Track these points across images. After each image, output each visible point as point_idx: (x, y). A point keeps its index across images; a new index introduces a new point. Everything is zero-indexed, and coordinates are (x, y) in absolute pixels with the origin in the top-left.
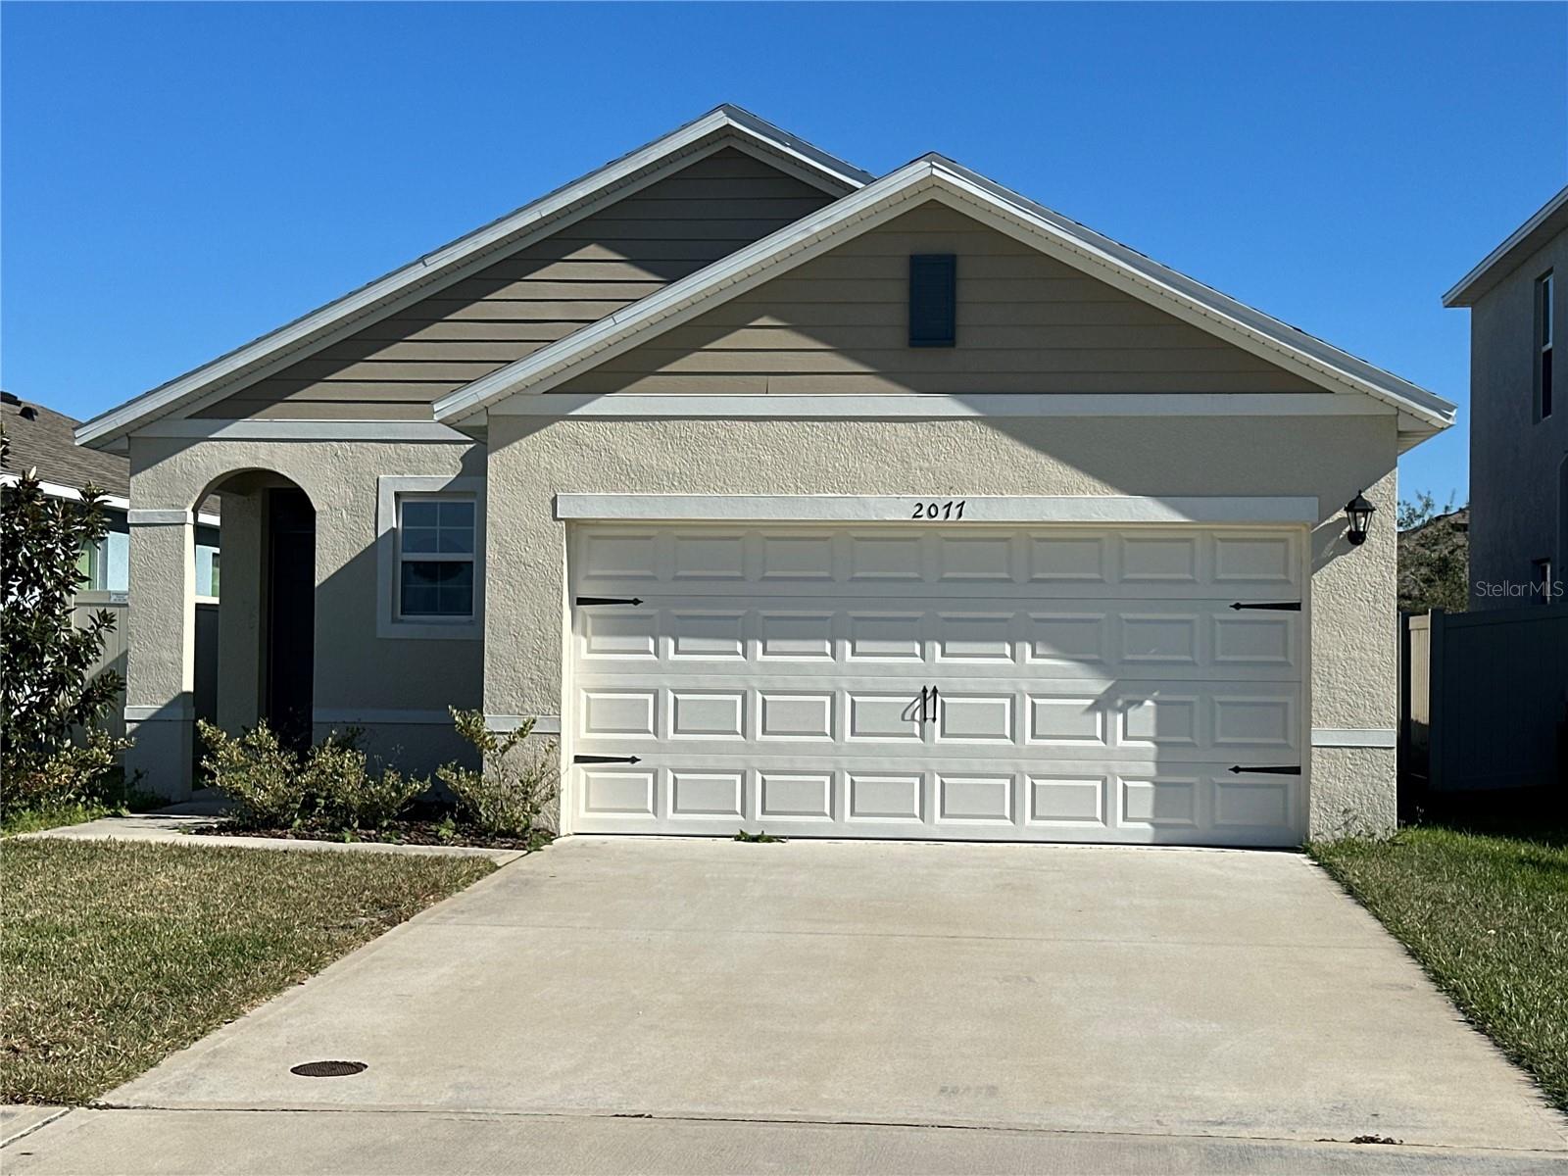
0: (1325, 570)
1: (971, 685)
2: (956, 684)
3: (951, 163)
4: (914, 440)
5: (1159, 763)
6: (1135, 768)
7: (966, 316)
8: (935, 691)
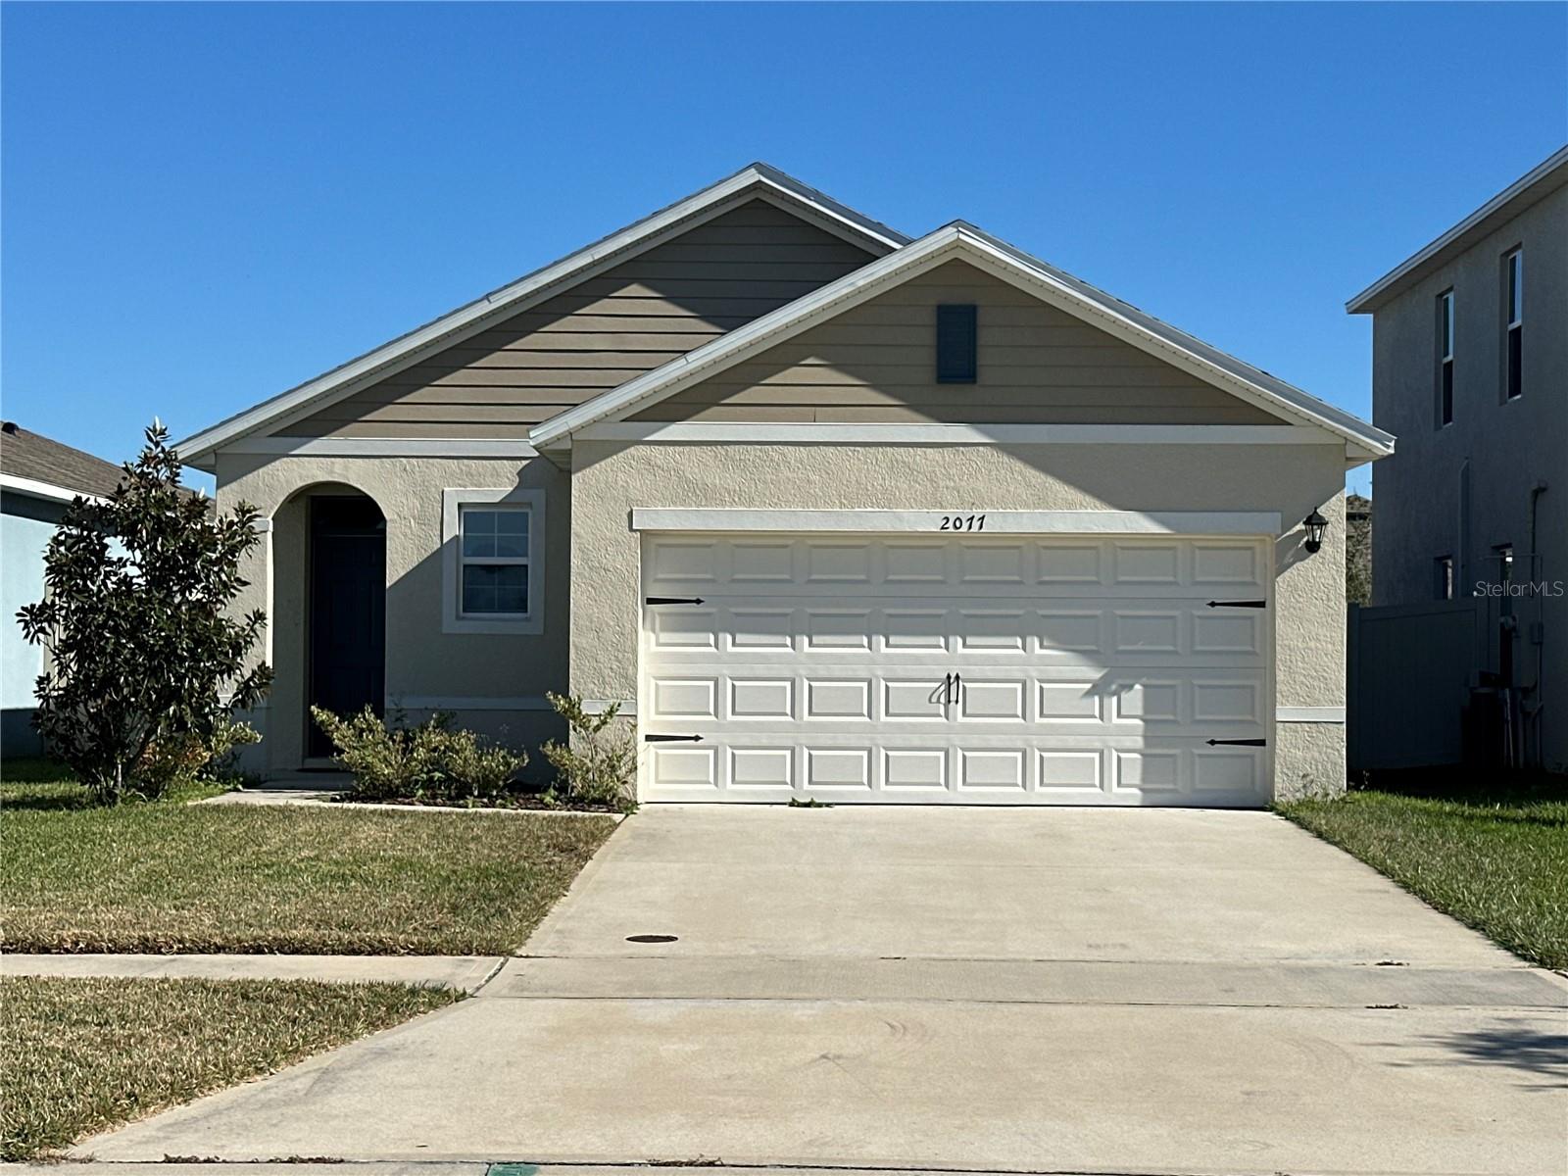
0: (1287, 574)
1: (989, 671)
2: (976, 671)
3: (974, 229)
4: (941, 463)
5: (1145, 737)
6: (1128, 743)
7: (986, 358)
8: (957, 677)
